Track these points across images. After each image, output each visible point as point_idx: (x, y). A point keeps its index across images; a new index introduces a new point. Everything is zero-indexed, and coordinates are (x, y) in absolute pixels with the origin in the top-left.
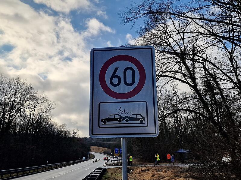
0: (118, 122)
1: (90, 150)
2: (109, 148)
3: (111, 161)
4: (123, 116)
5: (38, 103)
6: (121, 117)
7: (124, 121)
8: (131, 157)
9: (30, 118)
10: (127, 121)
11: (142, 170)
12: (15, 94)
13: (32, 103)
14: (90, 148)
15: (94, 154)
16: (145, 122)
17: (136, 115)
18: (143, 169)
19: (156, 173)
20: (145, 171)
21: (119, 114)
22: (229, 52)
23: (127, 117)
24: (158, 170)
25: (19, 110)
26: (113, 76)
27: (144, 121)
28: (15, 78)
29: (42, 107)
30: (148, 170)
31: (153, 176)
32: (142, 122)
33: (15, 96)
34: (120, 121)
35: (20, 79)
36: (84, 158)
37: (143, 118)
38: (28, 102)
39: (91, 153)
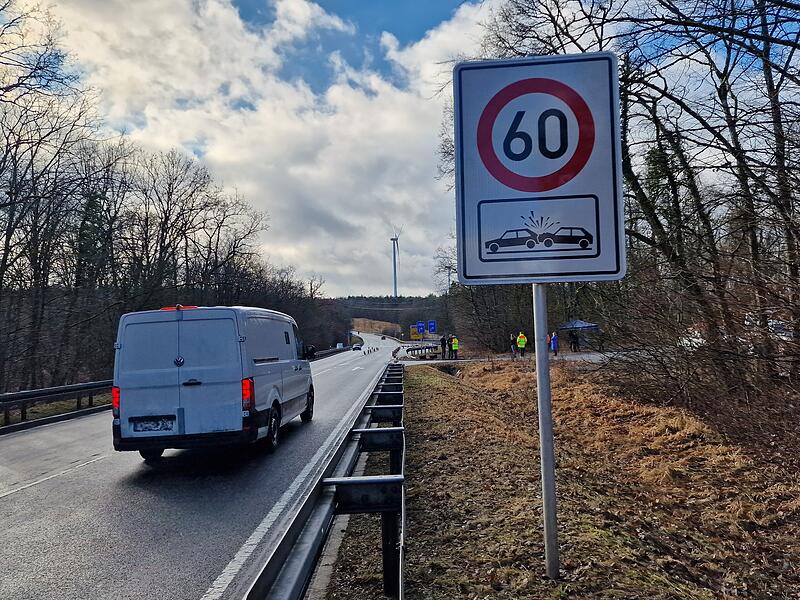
0: (524, 247)
1: (352, 328)
2: (395, 320)
3: (408, 351)
4: (539, 231)
5: (227, 214)
6: (534, 235)
7: (541, 246)
8: (455, 341)
9: (210, 253)
10: (548, 244)
11: (484, 369)
12: (170, 194)
13: (210, 214)
14: (349, 322)
15: (361, 335)
16: (593, 246)
17: (571, 229)
18: (488, 366)
19: (520, 374)
20: (493, 370)
21: (526, 227)
22: (718, 73)
23: (549, 235)
24: (522, 368)
25: (183, 233)
26: (513, 134)
27: (591, 243)
28: (164, 154)
29: (237, 226)
30: (499, 369)
31: (514, 381)
32: (584, 246)
33: (169, 199)
34: (531, 245)
35: (177, 156)
36: (339, 346)
37: (589, 236)
38: (202, 213)
39: (355, 333)
